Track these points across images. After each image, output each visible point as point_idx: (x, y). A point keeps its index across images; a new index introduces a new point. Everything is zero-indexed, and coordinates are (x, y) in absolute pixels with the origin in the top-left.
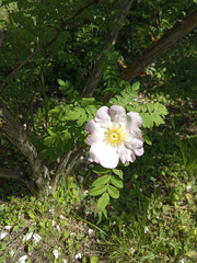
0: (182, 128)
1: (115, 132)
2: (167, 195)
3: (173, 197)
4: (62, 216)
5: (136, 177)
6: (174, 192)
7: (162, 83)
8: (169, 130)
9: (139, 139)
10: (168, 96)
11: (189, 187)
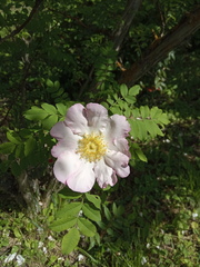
0: (191, 149)
1: (92, 141)
2: (171, 223)
3: (176, 225)
4: (50, 238)
5: (137, 199)
6: (179, 219)
7: (172, 100)
8: (176, 150)
9: (124, 153)
10: (177, 114)
11: (195, 215)
